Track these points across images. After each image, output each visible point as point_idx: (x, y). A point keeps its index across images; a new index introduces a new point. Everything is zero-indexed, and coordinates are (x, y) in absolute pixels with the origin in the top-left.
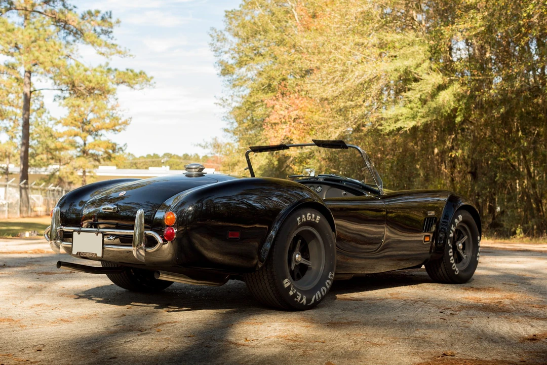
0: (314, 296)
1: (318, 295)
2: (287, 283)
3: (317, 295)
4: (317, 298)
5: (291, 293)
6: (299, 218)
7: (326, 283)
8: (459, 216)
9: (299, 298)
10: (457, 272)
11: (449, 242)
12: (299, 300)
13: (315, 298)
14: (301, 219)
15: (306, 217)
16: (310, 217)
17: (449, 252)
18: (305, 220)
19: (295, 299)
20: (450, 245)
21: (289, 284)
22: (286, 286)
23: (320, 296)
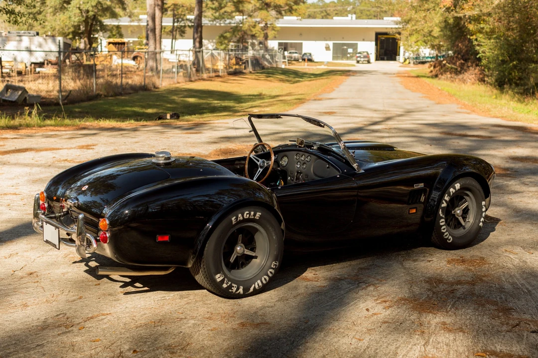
0: (253, 286)
1: (258, 284)
2: (219, 277)
3: (256, 284)
4: (257, 287)
5: (225, 286)
6: (234, 218)
7: (269, 272)
8: (456, 185)
9: (234, 289)
10: (449, 240)
11: (440, 212)
12: (234, 291)
13: (255, 287)
14: (237, 218)
15: (243, 216)
16: (248, 215)
17: (441, 221)
18: (241, 218)
19: (230, 290)
20: (441, 215)
21: (221, 278)
22: (219, 280)
23: (260, 284)
